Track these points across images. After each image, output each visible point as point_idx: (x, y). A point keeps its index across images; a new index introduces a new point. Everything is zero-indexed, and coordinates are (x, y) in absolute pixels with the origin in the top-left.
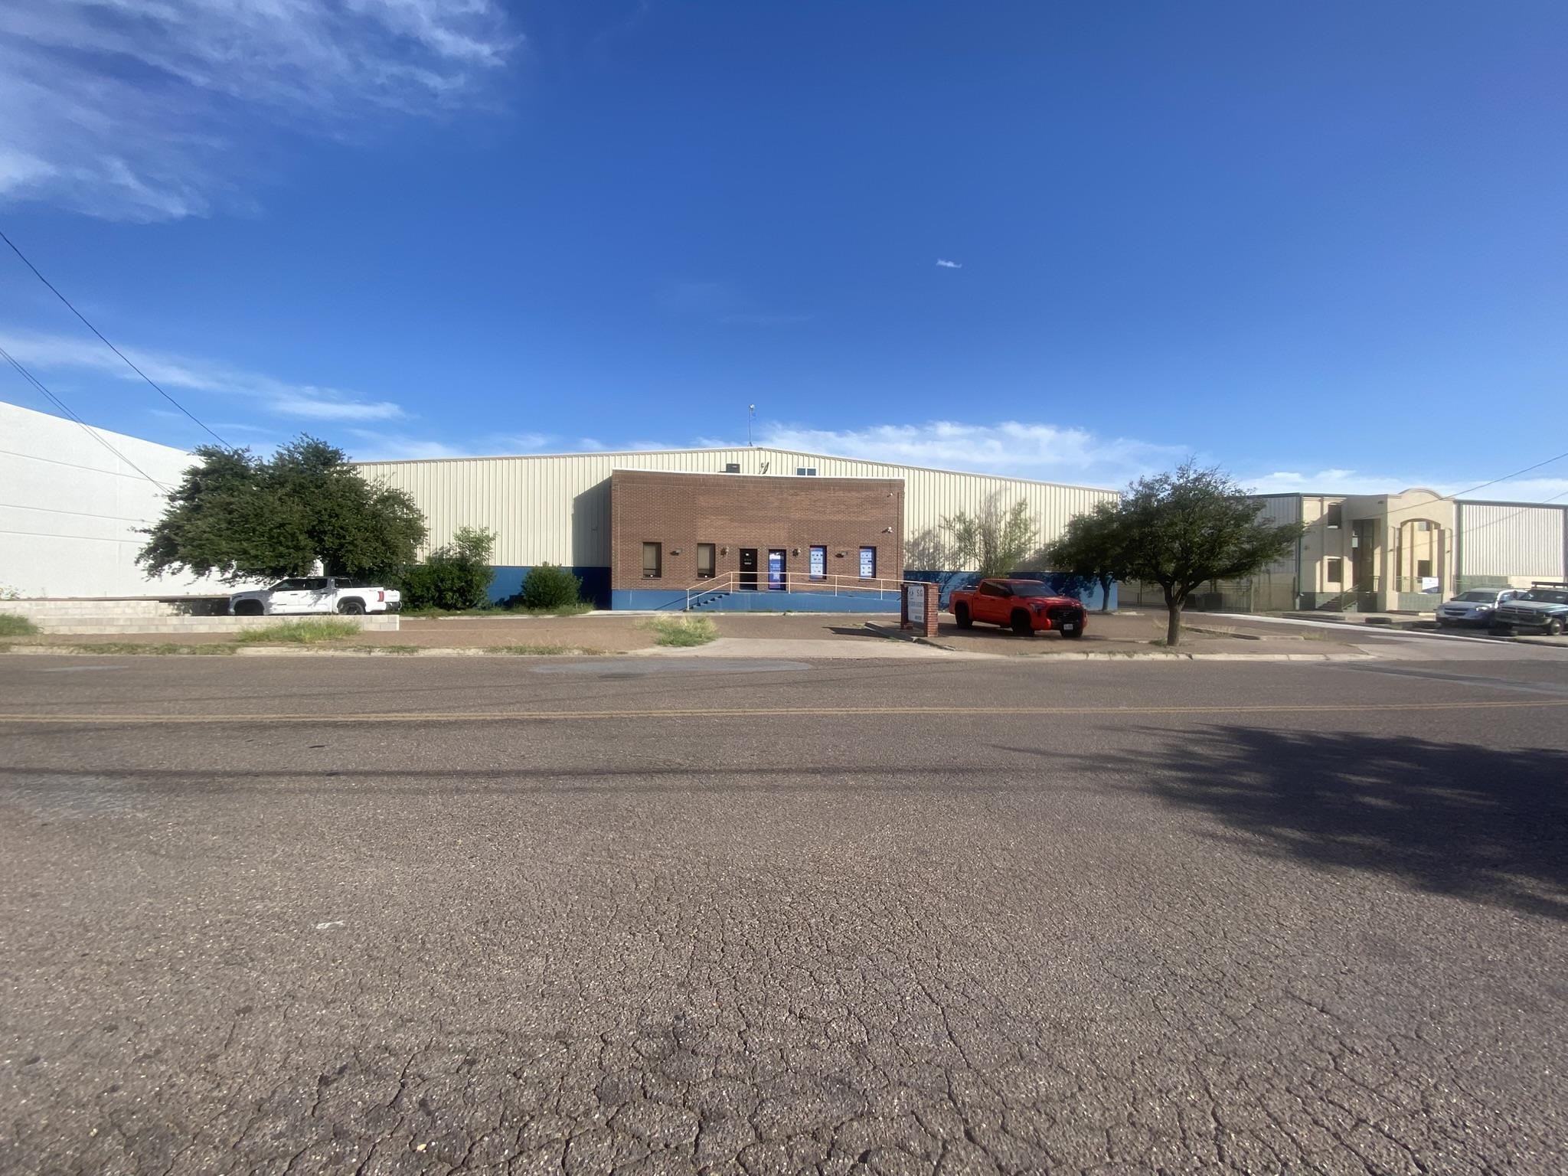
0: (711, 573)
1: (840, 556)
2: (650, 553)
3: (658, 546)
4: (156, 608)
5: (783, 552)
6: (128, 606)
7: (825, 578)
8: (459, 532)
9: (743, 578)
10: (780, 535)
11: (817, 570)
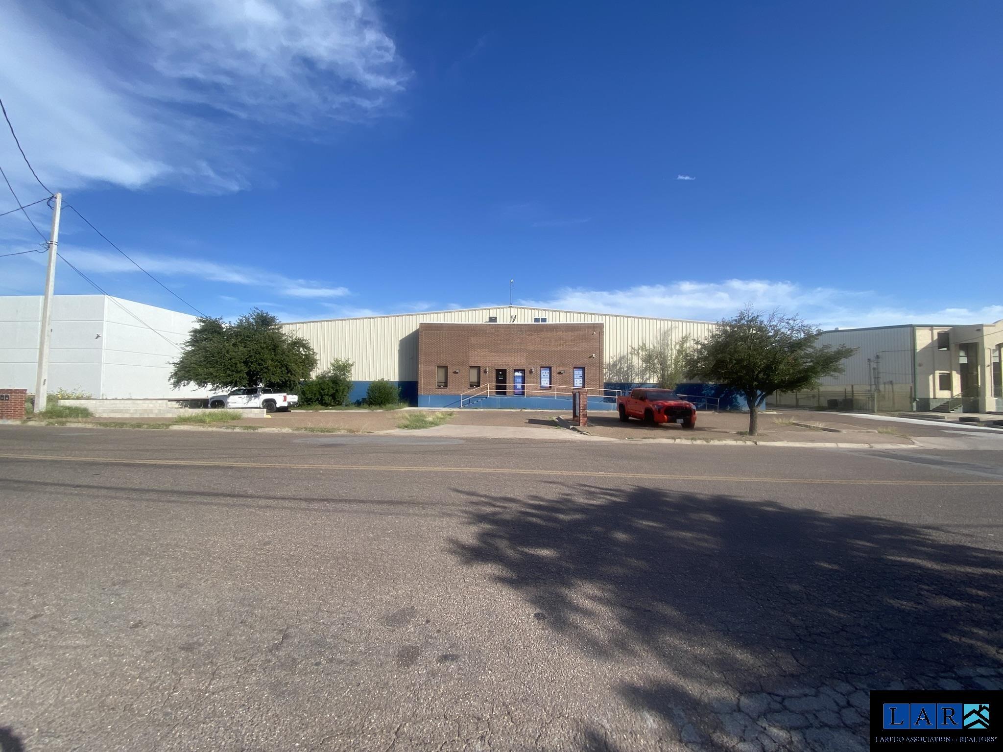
0: (478, 385)
1: (560, 373)
2: (442, 372)
3: (446, 368)
4: (167, 404)
5: (523, 371)
6: (151, 403)
7: (551, 387)
8: (333, 361)
9: (498, 387)
10: (521, 360)
11: (545, 382)
